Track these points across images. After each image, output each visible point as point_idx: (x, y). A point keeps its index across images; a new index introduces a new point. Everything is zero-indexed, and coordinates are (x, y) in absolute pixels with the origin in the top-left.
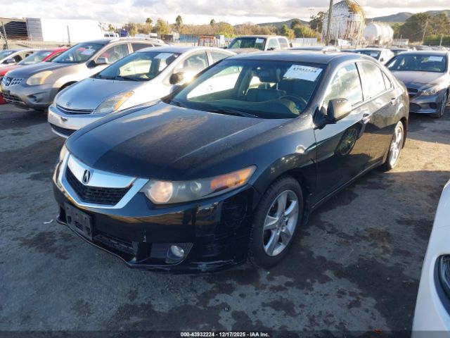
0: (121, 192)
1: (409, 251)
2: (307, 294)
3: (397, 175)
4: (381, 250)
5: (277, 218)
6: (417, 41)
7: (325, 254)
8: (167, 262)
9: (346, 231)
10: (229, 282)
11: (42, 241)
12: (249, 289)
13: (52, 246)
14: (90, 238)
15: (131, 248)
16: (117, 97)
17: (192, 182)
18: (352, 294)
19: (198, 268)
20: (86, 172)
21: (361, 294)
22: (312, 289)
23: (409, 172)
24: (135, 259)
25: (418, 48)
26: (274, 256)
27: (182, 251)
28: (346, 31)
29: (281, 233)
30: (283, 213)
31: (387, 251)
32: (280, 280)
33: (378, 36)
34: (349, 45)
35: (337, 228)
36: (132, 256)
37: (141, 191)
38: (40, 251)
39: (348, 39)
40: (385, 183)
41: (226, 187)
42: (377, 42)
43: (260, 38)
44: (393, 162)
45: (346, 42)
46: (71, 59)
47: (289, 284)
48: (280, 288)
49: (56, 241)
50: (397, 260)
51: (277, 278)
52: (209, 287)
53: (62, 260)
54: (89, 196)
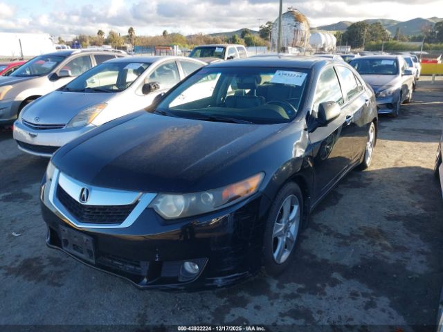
0: (127, 210)
1: (406, 246)
2: (321, 299)
3: (373, 173)
4: (379, 248)
5: (283, 225)
6: (358, 48)
7: (328, 257)
8: (180, 280)
9: (341, 231)
10: (240, 294)
11: (29, 269)
12: (263, 300)
13: (42, 273)
14: (93, 261)
15: (138, 268)
16: (90, 110)
17: (203, 194)
18: (365, 295)
19: (214, 284)
20: (83, 190)
21: (374, 294)
22: (325, 294)
23: (383, 169)
24: (145, 280)
25: (361, 54)
26: (283, 263)
27: (197, 267)
28: (294, 39)
29: (287, 238)
30: (288, 218)
31: (385, 248)
32: (290, 288)
33: (323, 43)
34: (298, 52)
35: (332, 229)
36: (143, 277)
37: (150, 206)
38: (29, 280)
39: (296, 47)
40: (365, 182)
41: (239, 196)
42: (322, 49)
43: (219, 47)
44: (368, 162)
45: (296, 49)
46: (28, 73)
47: (300, 290)
48: (293, 296)
49: (44, 267)
50: (397, 257)
51: (287, 285)
52: (222, 302)
53: (56, 288)
54: (87, 216)
